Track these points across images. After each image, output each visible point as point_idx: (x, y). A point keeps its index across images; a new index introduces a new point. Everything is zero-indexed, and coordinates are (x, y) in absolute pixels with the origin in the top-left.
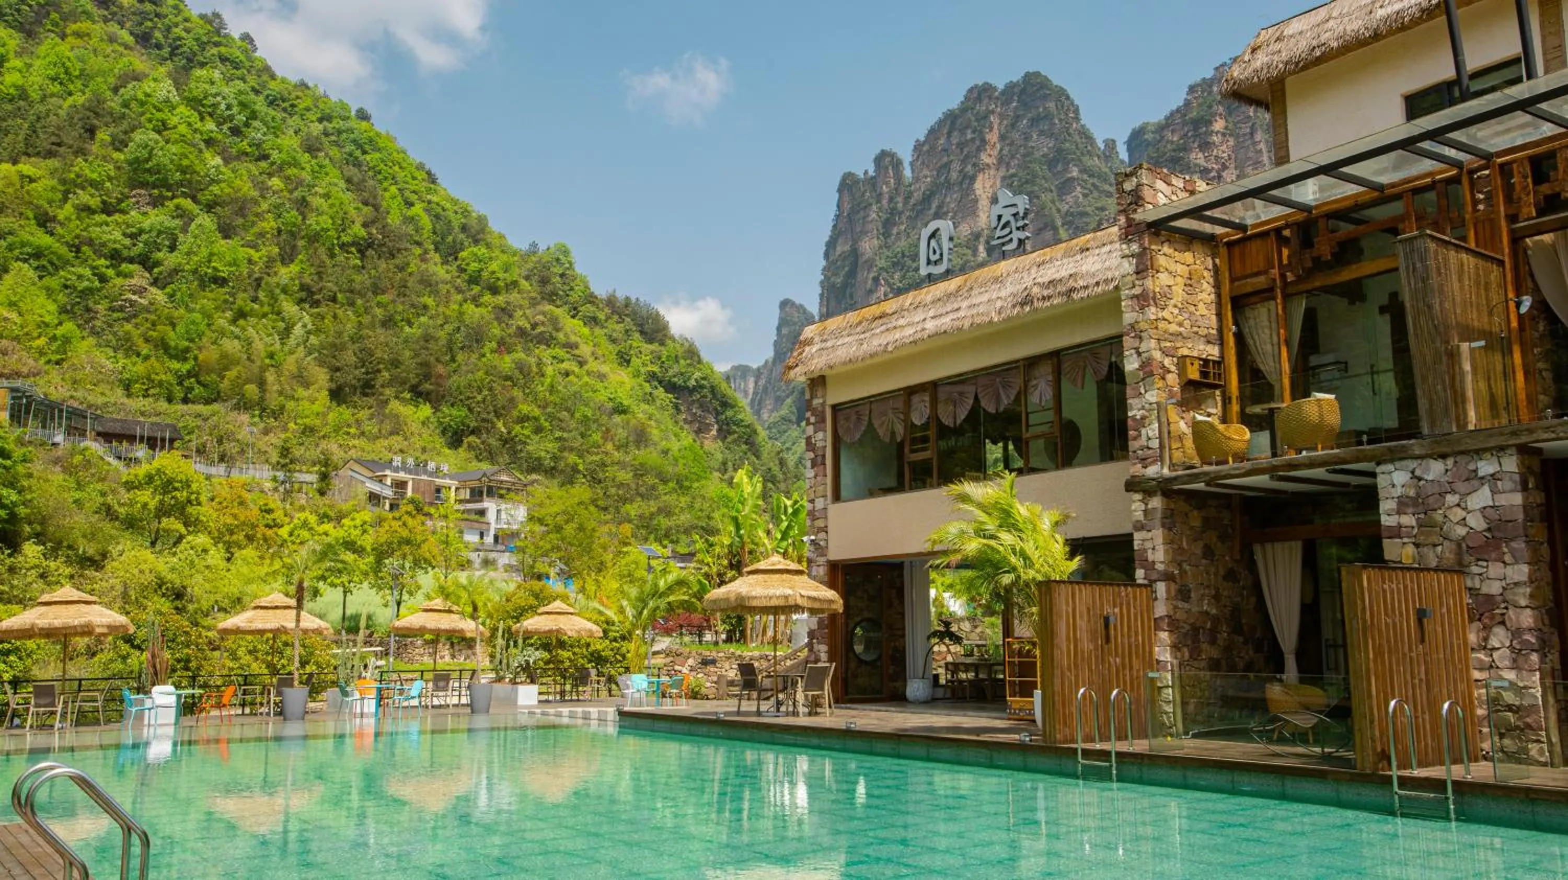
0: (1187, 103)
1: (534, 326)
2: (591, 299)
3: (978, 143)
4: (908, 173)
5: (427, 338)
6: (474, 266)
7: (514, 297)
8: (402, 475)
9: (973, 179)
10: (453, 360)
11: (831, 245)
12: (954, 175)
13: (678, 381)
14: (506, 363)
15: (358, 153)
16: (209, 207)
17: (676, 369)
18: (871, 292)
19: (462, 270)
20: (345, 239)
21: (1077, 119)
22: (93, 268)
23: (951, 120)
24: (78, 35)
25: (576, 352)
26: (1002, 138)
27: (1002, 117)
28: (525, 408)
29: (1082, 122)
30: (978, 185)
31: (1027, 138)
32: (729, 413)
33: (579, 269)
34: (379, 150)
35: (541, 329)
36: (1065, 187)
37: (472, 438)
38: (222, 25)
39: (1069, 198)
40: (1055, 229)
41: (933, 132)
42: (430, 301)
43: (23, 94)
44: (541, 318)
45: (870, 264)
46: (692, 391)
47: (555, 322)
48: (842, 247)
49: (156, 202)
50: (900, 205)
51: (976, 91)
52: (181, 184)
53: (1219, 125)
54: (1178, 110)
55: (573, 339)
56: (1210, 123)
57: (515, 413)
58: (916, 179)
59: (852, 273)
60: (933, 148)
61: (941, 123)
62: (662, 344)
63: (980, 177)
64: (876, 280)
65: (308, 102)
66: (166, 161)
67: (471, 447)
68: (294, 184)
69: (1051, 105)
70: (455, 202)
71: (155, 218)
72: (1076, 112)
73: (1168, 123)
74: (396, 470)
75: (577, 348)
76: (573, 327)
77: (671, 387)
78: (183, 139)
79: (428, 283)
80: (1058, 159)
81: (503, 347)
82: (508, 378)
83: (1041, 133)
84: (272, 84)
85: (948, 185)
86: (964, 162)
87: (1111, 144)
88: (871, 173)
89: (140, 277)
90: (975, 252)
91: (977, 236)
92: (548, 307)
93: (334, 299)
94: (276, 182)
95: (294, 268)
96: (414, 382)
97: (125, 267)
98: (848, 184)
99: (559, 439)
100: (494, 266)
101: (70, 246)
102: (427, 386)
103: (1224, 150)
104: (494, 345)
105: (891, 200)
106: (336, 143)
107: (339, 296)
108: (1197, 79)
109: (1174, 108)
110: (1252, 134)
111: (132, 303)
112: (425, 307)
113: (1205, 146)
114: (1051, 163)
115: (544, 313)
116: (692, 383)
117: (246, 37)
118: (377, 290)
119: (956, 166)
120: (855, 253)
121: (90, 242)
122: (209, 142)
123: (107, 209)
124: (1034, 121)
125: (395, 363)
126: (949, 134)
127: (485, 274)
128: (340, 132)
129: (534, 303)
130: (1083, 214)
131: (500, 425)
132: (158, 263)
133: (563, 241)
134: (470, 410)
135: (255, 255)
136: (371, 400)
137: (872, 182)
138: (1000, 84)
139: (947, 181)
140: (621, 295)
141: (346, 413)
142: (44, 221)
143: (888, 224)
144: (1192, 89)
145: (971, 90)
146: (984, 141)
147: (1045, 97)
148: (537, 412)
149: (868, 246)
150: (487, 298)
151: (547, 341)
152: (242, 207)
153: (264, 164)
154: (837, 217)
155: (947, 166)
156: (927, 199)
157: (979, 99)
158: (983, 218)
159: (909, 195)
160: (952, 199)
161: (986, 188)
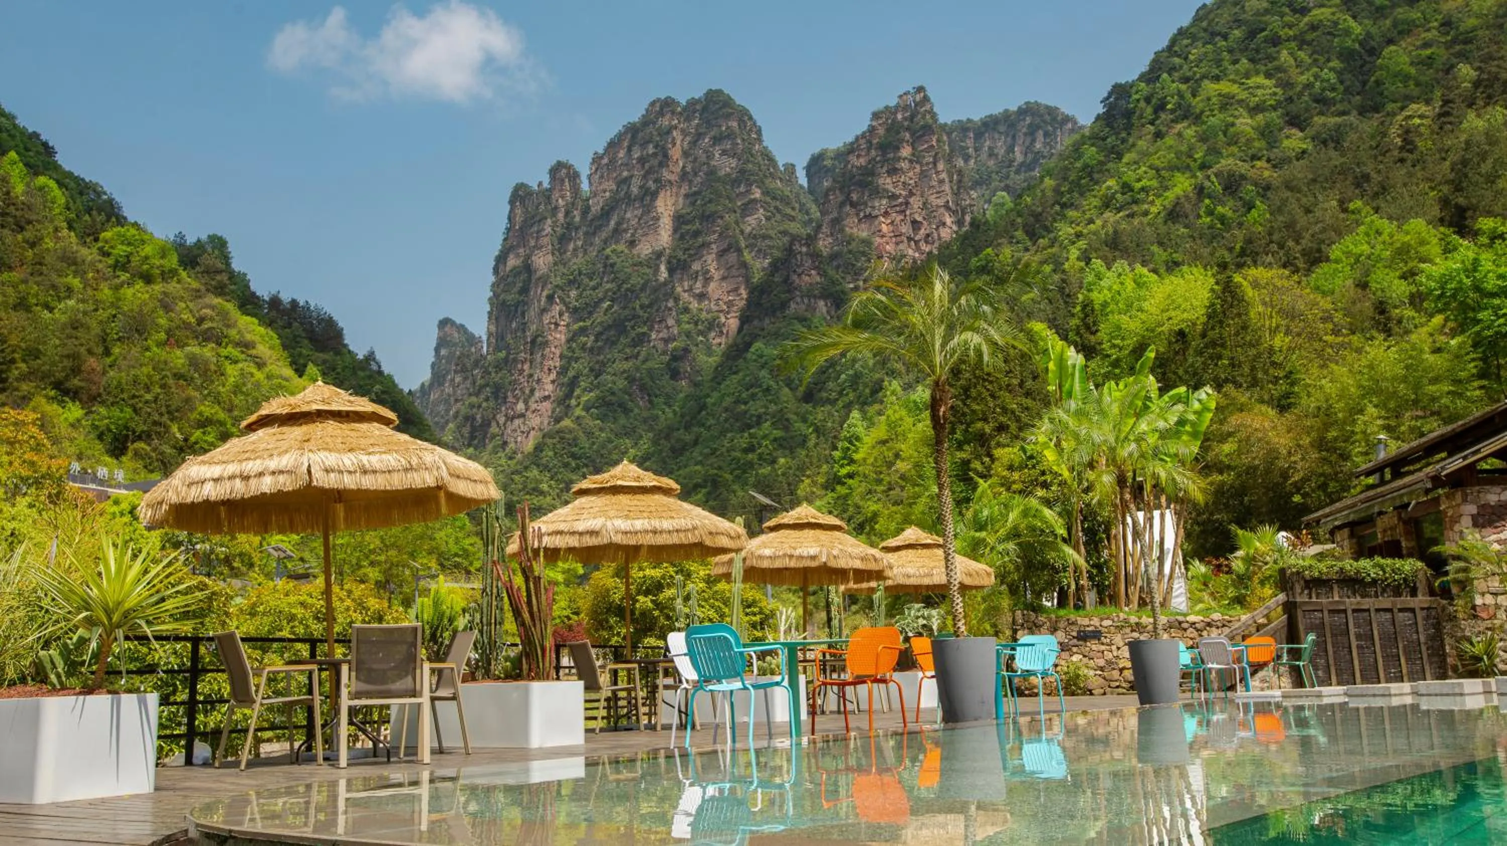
0: (872, 130)
1: (201, 321)
2: (254, 294)
3: (660, 158)
4: (585, 186)
5: (75, 325)
6: (121, 250)
7: (173, 287)
9: (654, 195)
10: (107, 352)
11: (501, 259)
12: (635, 190)
14: (178, 358)
18: (544, 311)
19: (105, 253)
21: (759, 140)
23: (632, 134)
25: (253, 352)
26: (686, 154)
27: (684, 133)
28: (207, 409)
29: (765, 144)
30: (660, 202)
31: (710, 156)
33: (238, 266)
35: (207, 325)
36: (748, 208)
37: (141, 445)
39: (752, 220)
40: (739, 251)
41: (613, 145)
42: (76, 283)
44: (208, 311)
45: (544, 280)
47: (224, 315)
48: (513, 263)
50: (577, 219)
51: (658, 105)
53: (906, 151)
54: (863, 135)
55: (249, 337)
56: (897, 148)
57: (194, 416)
58: (594, 192)
59: (524, 290)
60: (612, 161)
61: (620, 137)
62: (338, 353)
63: (662, 194)
64: (550, 298)
67: (137, 454)
69: (734, 124)
72: (759, 132)
73: (851, 149)
75: (254, 348)
76: (247, 325)
79: (71, 261)
80: (741, 180)
81: (173, 339)
82: (178, 376)
83: (724, 152)
85: (629, 200)
86: (646, 176)
87: (791, 169)
88: (546, 185)
90: (657, 270)
91: (658, 254)
92: (217, 301)
96: (60, 375)
98: (520, 195)
100: (148, 250)
102: (76, 382)
103: (911, 177)
104: (163, 336)
105: (567, 213)
108: (879, 106)
109: (859, 133)
110: (935, 163)
112: (69, 290)
113: (893, 172)
114: (735, 183)
115: (213, 308)
119: (637, 181)
120: (527, 268)
124: (717, 140)
125: (33, 354)
126: (629, 150)
127: (135, 260)
129: (197, 295)
130: (766, 236)
131: (175, 429)
134: (135, 410)
137: (547, 195)
138: (682, 100)
139: (628, 195)
140: (287, 296)
143: (563, 240)
144: (876, 116)
145: (653, 104)
146: (666, 157)
147: (728, 116)
148: (222, 415)
149: (542, 261)
150: (141, 286)
151: (217, 339)
154: (508, 230)
155: (627, 181)
156: (606, 214)
157: (661, 113)
158: (665, 237)
159: (586, 209)
160: (632, 216)
161: (665, 207)
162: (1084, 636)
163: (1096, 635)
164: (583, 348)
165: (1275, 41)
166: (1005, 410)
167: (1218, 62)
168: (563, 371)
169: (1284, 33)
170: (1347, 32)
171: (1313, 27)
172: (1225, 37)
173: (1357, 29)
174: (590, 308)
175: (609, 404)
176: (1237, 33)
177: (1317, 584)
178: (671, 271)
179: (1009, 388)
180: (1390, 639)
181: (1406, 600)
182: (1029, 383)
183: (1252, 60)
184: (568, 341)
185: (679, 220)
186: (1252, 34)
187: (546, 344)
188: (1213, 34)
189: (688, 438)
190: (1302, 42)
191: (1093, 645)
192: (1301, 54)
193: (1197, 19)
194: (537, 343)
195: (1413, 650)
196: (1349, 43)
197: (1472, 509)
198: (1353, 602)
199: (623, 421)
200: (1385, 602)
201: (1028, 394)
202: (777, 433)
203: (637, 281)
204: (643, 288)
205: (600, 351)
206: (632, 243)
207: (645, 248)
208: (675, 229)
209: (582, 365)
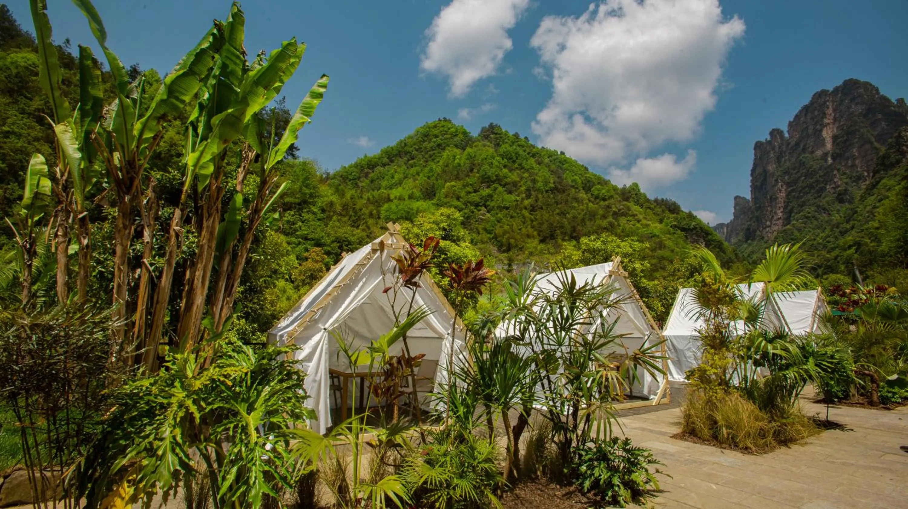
1: (619, 210)
2: (648, 201)
3: (821, 115)
4: (786, 135)
5: (575, 218)
6: (596, 192)
7: (612, 201)
9: (821, 131)
10: (585, 224)
11: (753, 171)
12: (810, 131)
13: (686, 227)
15: (561, 165)
16: (504, 186)
17: (685, 222)
18: (774, 186)
19: (592, 195)
20: (547, 189)
21: (878, 92)
22: (470, 210)
23: (806, 109)
24: (476, 146)
25: (637, 218)
26: (834, 110)
27: (833, 102)
29: (881, 94)
30: (824, 133)
31: (849, 108)
32: (710, 237)
33: (643, 191)
34: (567, 163)
35: (622, 211)
36: (873, 125)
38: (519, 136)
39: (877, 128)
40: (871, 143)
41: (797, 117)
43: (459, 165)
44: (622, 207)
45: (773, 175)
46: (692, 230)
48: (759, 170)
49: (489, 187)
50: (784, 149)
51: (818, 94)
52: (495, 180)
55: (635, 212)
58: (791, 137)
59: (765, 180)
60: (798, 122)
61: (800, 112)
62: (678, 213)
63: (825, 129)
64: (776, 181)
65: (545, 153)
66: (490, 174)
68: (531, 174)
69: (863, 90)
70: (595, 175)
71: (488, 191)
72: (877, 90)
75: (638, 216)
76: (635, 208)
77: (683, 230)
78: (497, 166)
79: (576, 199)
80: (869, 113)
81: (604, 217)
83: (857, 104)
84: (534, 150)
85: (808, 135)
87: (900, 100)
88: (769, 139)
89: (483, 210)
90: (826, 161)
91: (826, 154)
92: (626, 203)
93: (542, 208)
94: (526, 175)
95: (530, 200)
96: (569, 233)
97: (480, 208)
98: (758, 146)
100: (604, 191)
101: (464, 204)
102: (575, 234)
104: (601, 217)
105: (780, 147)
106: (554, 164)
107: (544, 207)
111: (481, 219)
114: (863, 116)
115: (624, 205)
116: (692, 227)
117: (526, 138)
118: (557, 203)
119: (811, 127)
120: (765, 172)
121: (470, 203)
122: (505, 166)
123: (475, 191)
124: (852, 100)
125: (562, 227)
126: (806, 115)
127: (601, 194)
128: (555, 160)
129: (619, 202)
130: (885, 134)
132: (489, 206)
135: (518, 198)
136: (552, 241)
137: (769, 143)
138: (830, 89)
140: (660, 198)
141: (542, 246)
142: (458, 198)
143: (779, 159)
145: (815, 95)
146: (824, 114)
147: (857, 88)
149: (771, 168)
150: (602, 203)
151: (624, 215)
152: (515, 184)
153: (522, 170)
154: (755, 159)
155: (807, 128)
156: (797, 144)
157: (820, 97)
158: (829, 146)
159: (788, 144)
160: (811, 142)
161: (827, 134)
164: (794, 197)
168: (785, 207)
174: (795, 182)
175: (807, 218)
178: (834, 159)
184: (787, 196)
185: (835, 138)
187: (777, 198)
189: (848, 226)
194: (773, 199)
199: (815, 223)
203: (816, 166)
204: (820, 169)
205: (802, 197)
206: (812, 152)
207: (819, 153)
208: (834, 142)
209: (794, 204)
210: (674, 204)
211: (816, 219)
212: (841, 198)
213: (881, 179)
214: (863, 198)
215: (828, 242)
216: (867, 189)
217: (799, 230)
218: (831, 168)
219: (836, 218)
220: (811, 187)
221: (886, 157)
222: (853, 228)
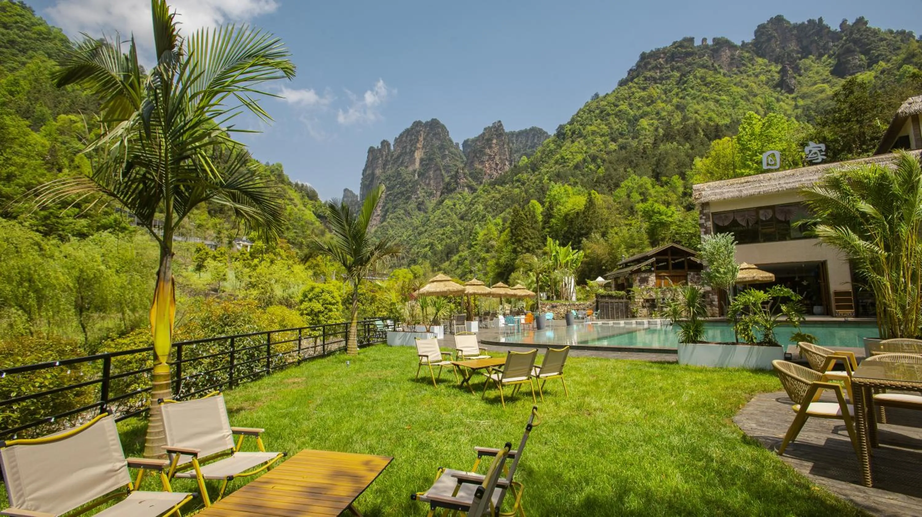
0: (484, 134)
3: (416, 140)
4: (392, 148)
8: (246, 243)
9: (414, 152)
11: (365, 171)
12: (408, 150)
13: (322, 214)
17: (321, 210)
21: (448, 135)
23: (407, 132)
25: (294, 202)
26: (424, 139)
27: (424, 132)
29: (450, 136)
30: (416, 154)
31: (432, 140)
33: (285, 173)
36: (444, 157)
39: (445, 161)
40: (441, 170)
41: (401, 135)
45: (378, 178)
47: (284, 190)
48: (369, 171)
50: (389, 159)
51: (416, 123)
53: (494, 141)
55: (292, 197)
56: (492, 140)
58: (395, 150)
59: (372, 181)
60: (401, 140)
61: (404, 132)
62: (316, 201)
63: (417, 152)
64: (380, 183)
69: (440, 130)
72: (448, 132)
73: (477, 139)
74: (244, 241)
75: (294, 200)
76: (292, 193)
77: (318, 216)
80: (442, 148)
83: (437, 139)
85: (406, 153)
86: (412, 146)
87: (457, 144)
88: (380, 147)
90: (414, 176)
91: (415, 171)
92: (282, 185)
98: (371, 150)
99: (295, 232)
100: (261, 168)
103: (496, 149)
105: (386, 157)
108: (486, 126)
109: (480, 134)
110: (503, 145)
113: (490, 147)
114: (440, 149)
115: (281, 187)
119: (409, 147)
120: (373, 174)
124: (435, 135)
126: (407, 137)
130: (449, 166)
133: (280, 162)
136: (224, 216)
137: (380, 150)
138: (424, 121)
139: (406, 152)
140: (300, 183)
143: (385, 165)
144: (485, 129)
145: (414, 123)
146: (418, 140)
147: (438, 127)
149: (378, 172)
154: (367, 161)
155: (406, 147)
156: (398, 157)
157: (417, 126)
158: (417, 165)
159: (392, 156)
160: (407, 158)
161: (418, 155)
162: (553, 307)
163: (556, 307)
164: (390, 200)
165: (608, 114)
166: (527, 233)
167: (591, 120)
168: (384, 207)
169: (611, 112)
170: (629, 114)
171: (620, 111)
172: (594, 112)
173: (632, 113)
174: (393, 187)
175: (398, 218)
176: (597, 111)
177: (603, 297)
178: (419, 176)
179: (528, 227)
180: (617, 308)
181: (621, 300)
182: (534, 225)
183: (601, 120)
184: (386, 197)
185: (422, 160)
186: (602, 112)
188: (590, 111)
189: (423, 230)
190: (616, 115)
191: (555, 309)
192: (616, 119)
193: (586, 106)
195: (622, 311)
196: (629, 117)
197: (639, 278)
198: (610, 301)
199: (402, 223)
200: (617, 300)
201: (533, 228)
202: (452, 229)
203: (408, 179)
204: (410, 181)
205: (395, 201)
206: (407, 167)
207: (411, 169)
208: (421, 163)
209: (389, 205)
210: (314, 192)
211: (404, 220)
212: (420, 207)
213: (445, 199)
214: (434, 211)
215: (410, 240)
216: (436, 204)
217: (392, 227)
218: (416, 183)
219: (416, 222)
220: (402, 193)
221: (449, 184)
222: (426, 231)
